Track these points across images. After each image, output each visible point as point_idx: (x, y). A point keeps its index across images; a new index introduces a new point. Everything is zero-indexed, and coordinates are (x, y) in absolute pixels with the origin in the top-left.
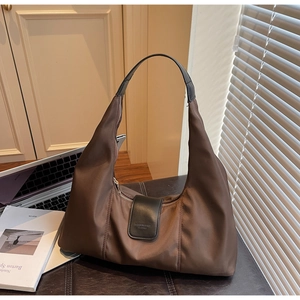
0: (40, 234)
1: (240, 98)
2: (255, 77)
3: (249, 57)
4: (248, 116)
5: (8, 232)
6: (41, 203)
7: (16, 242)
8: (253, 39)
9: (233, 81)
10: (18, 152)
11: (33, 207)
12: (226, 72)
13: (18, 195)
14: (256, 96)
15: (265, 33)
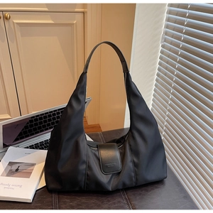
0: (33, 165)
2: (175, 60)
3: (171, 47)
4: (171, 85)
5: (11, 164)
6: (33, 145)
7: (17, 170)
8: (173, 36)
9: (160, 64)
10: (9, 117)
11: (27, 148)
12: (156, 58)
13: (16, 140)
14: (176, 72)
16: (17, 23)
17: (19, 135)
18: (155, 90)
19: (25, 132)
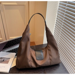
0: (9, 59)
1: (59, 25)
2: (63, 19)
3: (61, 15)
4: (61, 29)
5: (1, 58)
6: (9, 51)
7: (3, 61)
8: (62, 10)
9: (57, 21)
10: (2, 39)
11: (7, 52)
12: (55, 18)
13: (3, 49)
14: (63, 24)
15: (65, 9)
16: (4, 5)
17: (4, 47)
18: (55, 30)
19: (7, 46)
